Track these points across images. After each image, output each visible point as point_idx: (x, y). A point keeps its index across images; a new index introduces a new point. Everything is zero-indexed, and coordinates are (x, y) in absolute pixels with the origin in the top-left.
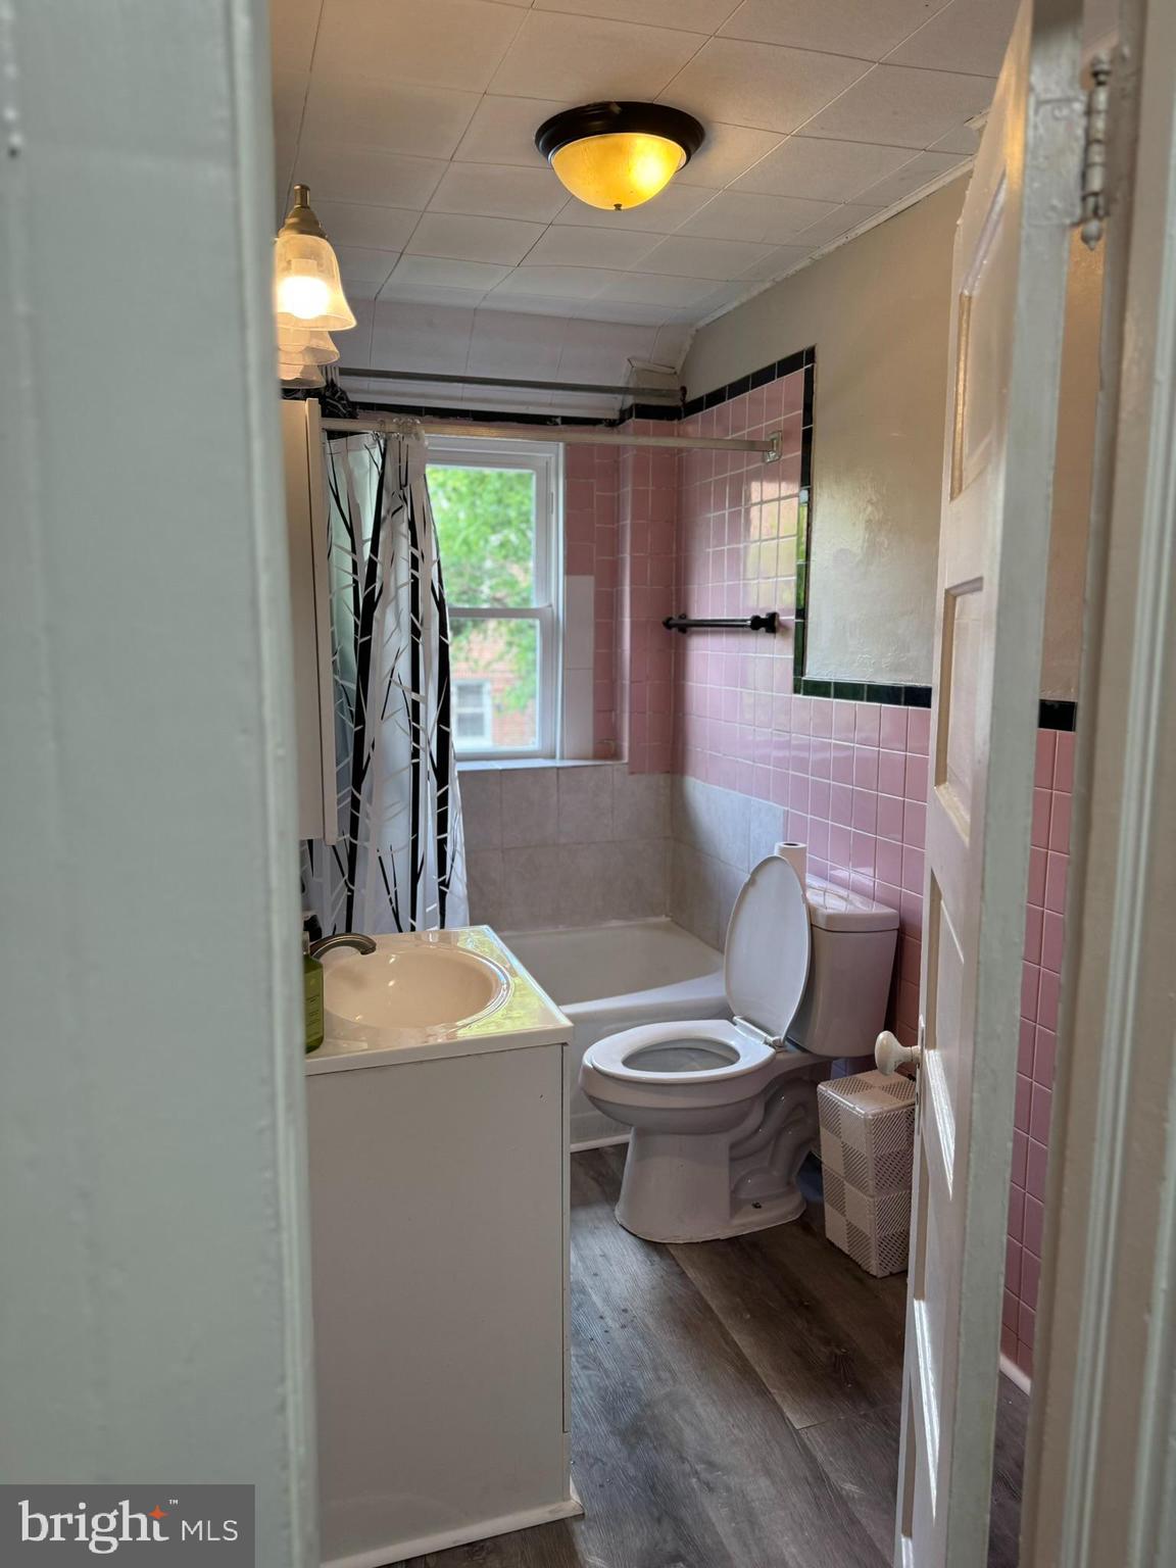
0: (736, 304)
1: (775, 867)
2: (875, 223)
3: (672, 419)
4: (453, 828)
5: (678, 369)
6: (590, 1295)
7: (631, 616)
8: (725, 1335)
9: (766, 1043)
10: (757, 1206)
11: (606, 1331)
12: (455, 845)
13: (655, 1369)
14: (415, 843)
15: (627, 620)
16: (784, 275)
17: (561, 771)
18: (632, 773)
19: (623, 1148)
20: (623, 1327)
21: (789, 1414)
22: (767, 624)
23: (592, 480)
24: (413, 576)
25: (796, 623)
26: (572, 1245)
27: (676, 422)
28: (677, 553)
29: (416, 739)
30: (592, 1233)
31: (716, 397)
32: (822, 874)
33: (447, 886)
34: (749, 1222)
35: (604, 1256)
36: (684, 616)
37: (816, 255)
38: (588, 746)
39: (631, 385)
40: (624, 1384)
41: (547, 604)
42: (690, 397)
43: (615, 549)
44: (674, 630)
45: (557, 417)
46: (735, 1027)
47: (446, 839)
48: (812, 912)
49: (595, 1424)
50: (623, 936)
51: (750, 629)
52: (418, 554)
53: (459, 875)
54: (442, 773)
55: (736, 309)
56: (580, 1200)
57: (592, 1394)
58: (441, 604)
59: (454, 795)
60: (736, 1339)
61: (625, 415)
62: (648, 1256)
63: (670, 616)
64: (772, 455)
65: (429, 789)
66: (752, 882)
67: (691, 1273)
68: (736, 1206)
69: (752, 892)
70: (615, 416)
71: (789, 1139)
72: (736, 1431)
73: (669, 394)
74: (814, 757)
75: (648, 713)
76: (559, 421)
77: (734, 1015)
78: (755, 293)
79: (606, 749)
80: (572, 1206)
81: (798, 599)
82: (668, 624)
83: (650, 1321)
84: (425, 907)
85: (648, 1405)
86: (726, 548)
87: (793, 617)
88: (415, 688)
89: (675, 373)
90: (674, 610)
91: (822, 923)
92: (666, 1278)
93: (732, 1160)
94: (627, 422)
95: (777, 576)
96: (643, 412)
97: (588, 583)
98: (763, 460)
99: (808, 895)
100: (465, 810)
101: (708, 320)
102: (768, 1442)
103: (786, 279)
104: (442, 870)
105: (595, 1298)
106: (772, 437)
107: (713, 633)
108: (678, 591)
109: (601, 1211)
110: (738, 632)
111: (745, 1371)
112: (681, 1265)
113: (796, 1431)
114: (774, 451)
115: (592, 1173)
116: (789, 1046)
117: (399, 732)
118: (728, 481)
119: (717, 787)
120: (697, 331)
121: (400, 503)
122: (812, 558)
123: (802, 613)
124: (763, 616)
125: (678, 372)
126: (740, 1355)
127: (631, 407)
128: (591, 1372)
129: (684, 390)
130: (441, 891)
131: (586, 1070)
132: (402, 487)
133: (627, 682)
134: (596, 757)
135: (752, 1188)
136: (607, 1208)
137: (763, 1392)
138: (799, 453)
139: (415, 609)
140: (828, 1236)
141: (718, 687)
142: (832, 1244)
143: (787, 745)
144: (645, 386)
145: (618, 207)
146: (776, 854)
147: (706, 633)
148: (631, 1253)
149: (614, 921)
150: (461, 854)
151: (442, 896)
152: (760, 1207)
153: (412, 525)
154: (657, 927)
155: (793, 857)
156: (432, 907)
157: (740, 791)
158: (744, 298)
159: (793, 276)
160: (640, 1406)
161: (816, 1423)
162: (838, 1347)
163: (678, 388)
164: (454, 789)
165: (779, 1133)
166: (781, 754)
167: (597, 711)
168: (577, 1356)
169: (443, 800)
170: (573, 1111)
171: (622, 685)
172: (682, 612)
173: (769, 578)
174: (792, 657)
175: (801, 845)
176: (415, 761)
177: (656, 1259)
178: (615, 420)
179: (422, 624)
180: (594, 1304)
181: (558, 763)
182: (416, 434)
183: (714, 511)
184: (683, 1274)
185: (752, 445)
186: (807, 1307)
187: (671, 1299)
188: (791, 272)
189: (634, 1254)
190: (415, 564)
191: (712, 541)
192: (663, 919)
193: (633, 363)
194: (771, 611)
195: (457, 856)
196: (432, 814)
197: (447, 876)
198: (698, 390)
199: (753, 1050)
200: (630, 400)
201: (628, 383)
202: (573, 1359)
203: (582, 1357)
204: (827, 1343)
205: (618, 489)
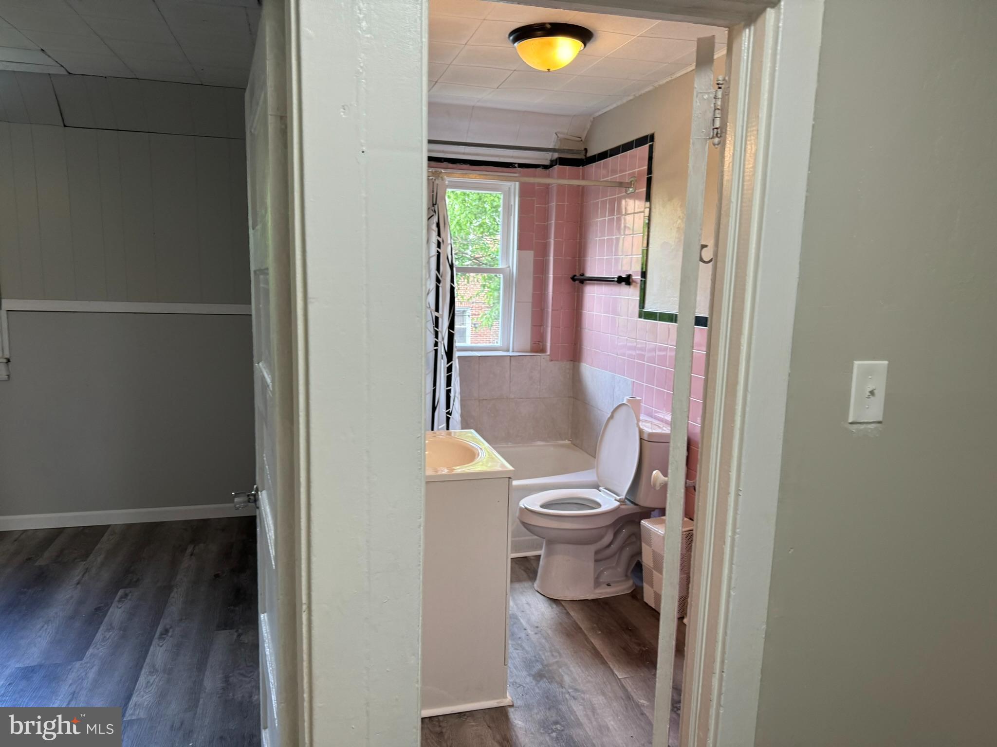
0: (615, 106)
1: (624, 408)
2: (685, 72)
3: (579, 166)
4: (454, 384)
5: (583, 138)
6: (519, 620)
7: (554, 274)
8: (587, 639)
9: (616, 500)
10: (609, 585)
11: (527, 635)
12: (455, 393)
13: (551, 651)
14: (434, 391)
15: (551, 276)
16: (640, 93)
17: (512, 358)
18: (552, 360)
19: (538, 557)
20: (536, 634)
21: (616, 673)
22: (626, 280)
23: (534, 198)
24: (438, 252)
25: (641, 280)
26: (511, 598)
27: (581, 167)
28: (580, 240)
29: (437, 337)
30: (522, 593)
31: (603, 156)
32: (650, 415)
33: (450, 414)
34: (603, 592)
35: (528, 604)
36: (583, 275)
37: (656, 85)
38: (528, 346)
39: (557, 148)
40: (535, 657)
41: (507, 266)
42: (589, 154)
43: (546, 236)
44: (577, 282)
45: (515, 163)
46: (600, 493)
47: (450, 390)
48: (641, 432)
49: (520, 671)
50: (544, 450)
51: (616, 283)
52: (440, 240)
53: (457, 410)
54: (449, 355)
55: (615, 108)
56: (515, 578)
57: (518, 659)
58: (451, 266)
59: (456, 367)
60: (593, 642)
61: (553, 163)
62: (550, 605)
63: (574, 274)
64: (631, 189)
65: (442, 364)
66: (612, 417)
67: (572, 613)
68: (597, 583)
69: (612, 422)
70: (547, 163)
71: (627, 552)
72: (589, 678)
73: (578, 152)
74: (647, 355)
75: (561, 327)
76: (516, 165)
77: (600, 487)
78: (625, 101)
79: (538, 347)
80: (512, 581)
81: (642, 269)
82: (574, 279)
83: (550, 632)
84: (438, 426)
85: (546, 665)
86: (606, 238)
87: (640, 277)
88: (437, 310)
89: (582, 140)
90: (577, 271)
91: (645, 437)
92: (559, 615)
93: (596, 561)
94: (554, 167)
95: (632, 255)
96: (562, 161)
97: (530, 255)
98: (626, 192)
99: (640, 424)
100: (461, 375)
101: (600, 113)
102: (604, 683)
103: (641, 95)
104: (448, 406)
105: (522, 621)
106: (631, 180)
107: (597, 284)
108: (580, 261)
109: (527, 584)
110: (611, 284)
111: (596, 654)
112: (567, 609)
113: (619, 679)
114: (632, 188)
115: (522, 568)
116: (628, 502)
117: (428, 332)
118: (608, 202)
119: (597, 369)
120: (594, 118)
121: (433, 213)
122: (650, 246)
123: (644, 274)
124: (624, 276)
125: (583, 140)
126: (594, 648)
127: (556, 159)
128: (518, 651)
129: (586, 150)
130: (447, 417)
131: (521, 509)
132: (434, 205)
133: (550, 310)
134: (532, 351)
135: (606, 576)
136: (530, 583)
137: (604, 662)
138: (645, 189)
139: (438, 269)
140: (645, 600)
141: (600, 314)
142: (647, 604)
143: (635, 348)
144: (564, 148)
145: (549, 70)
146: (625, 402)
147: (594, 284)
148: (541, 603)
149: (538, 442)
150: (458, 398)
151: (448, 419)
152: (610, 585)
153: (438, 225)
154: (562, 446)
155: (635, 404)
156: (442, 426)
157: (610, 371)
158: (619, 103)
159: (644, 94)
160: (542, 665)
161: (629, 676)
162: (644, 647)
163: (583, 149)
164: (456, 363)
165: (621, 549)
166: (630, 352)
167: (534, 326)
168: (512, 645)
169: (449, 369)
170: (513, 536)
171: (547, 312)
172: (581, 272)
173: (627, 255)
174: (639, 298)
175: (638, 398)
176: (436, 348)
177: (554, 606)
178: (548, 165)
179: (441, 277)
180: (521, 624)
181: (511, 354)
182: (442, 178)
183: (600, 218)
184: (568, 613)
185: (621, 184)
186: (630, 630)
187: (561, 624)
188: (643, 92)
189: (543, 604)
190: (439, 245)
191: (599, 234)
192: (567, 442)
193: (559, 135)
194: (628, 274)
195: (456, 399)
196: (444, 377)
197: (451, 410)
198: (593, 151)
199: (608, 502)
200: (556, 155)
201: (555, 146)
202: (510, 645)
203: (514, 645)
204: (639, 645)
205: (548, 203)
